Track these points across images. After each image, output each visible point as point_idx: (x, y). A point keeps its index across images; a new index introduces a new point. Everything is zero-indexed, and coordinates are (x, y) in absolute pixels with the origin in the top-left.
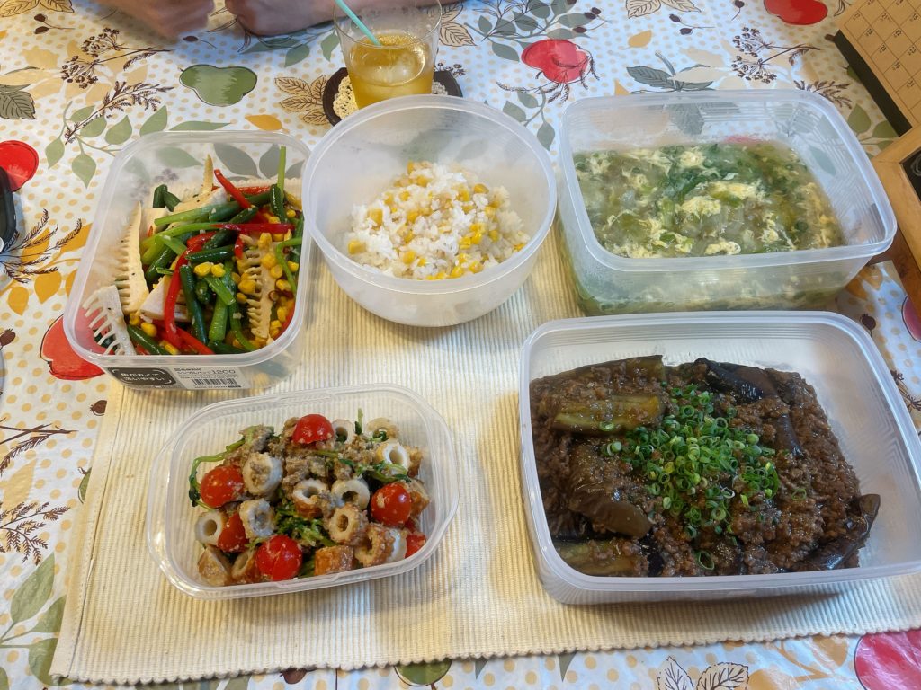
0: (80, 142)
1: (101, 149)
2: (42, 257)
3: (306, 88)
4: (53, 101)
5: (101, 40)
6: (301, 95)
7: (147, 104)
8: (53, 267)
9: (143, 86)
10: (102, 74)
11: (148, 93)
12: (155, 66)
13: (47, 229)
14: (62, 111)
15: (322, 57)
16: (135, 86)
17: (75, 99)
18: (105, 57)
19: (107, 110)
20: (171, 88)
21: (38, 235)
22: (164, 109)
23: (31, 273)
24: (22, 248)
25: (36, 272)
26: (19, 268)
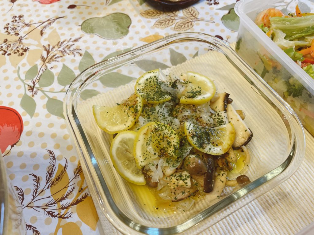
0: (43, 91)
1: (61, 91)
2: (69, 189)
4: (5, 71)
5: (15, 24)
7: (73, 53)
8: (83, 194)
9: (62, 43)
10: (30, 44)
11: (69, 47)
12: (61, 28)
14: (16, 75)
16: (58, 45)
17: (20, 65)
18: (24, 33)
19: (48, 65)
20: (80, 38)
21: (55, 173)
22: (86, 52)
23: (69, 206)
24: (48, 188)
25: (73, 204)
26: (56, 206)
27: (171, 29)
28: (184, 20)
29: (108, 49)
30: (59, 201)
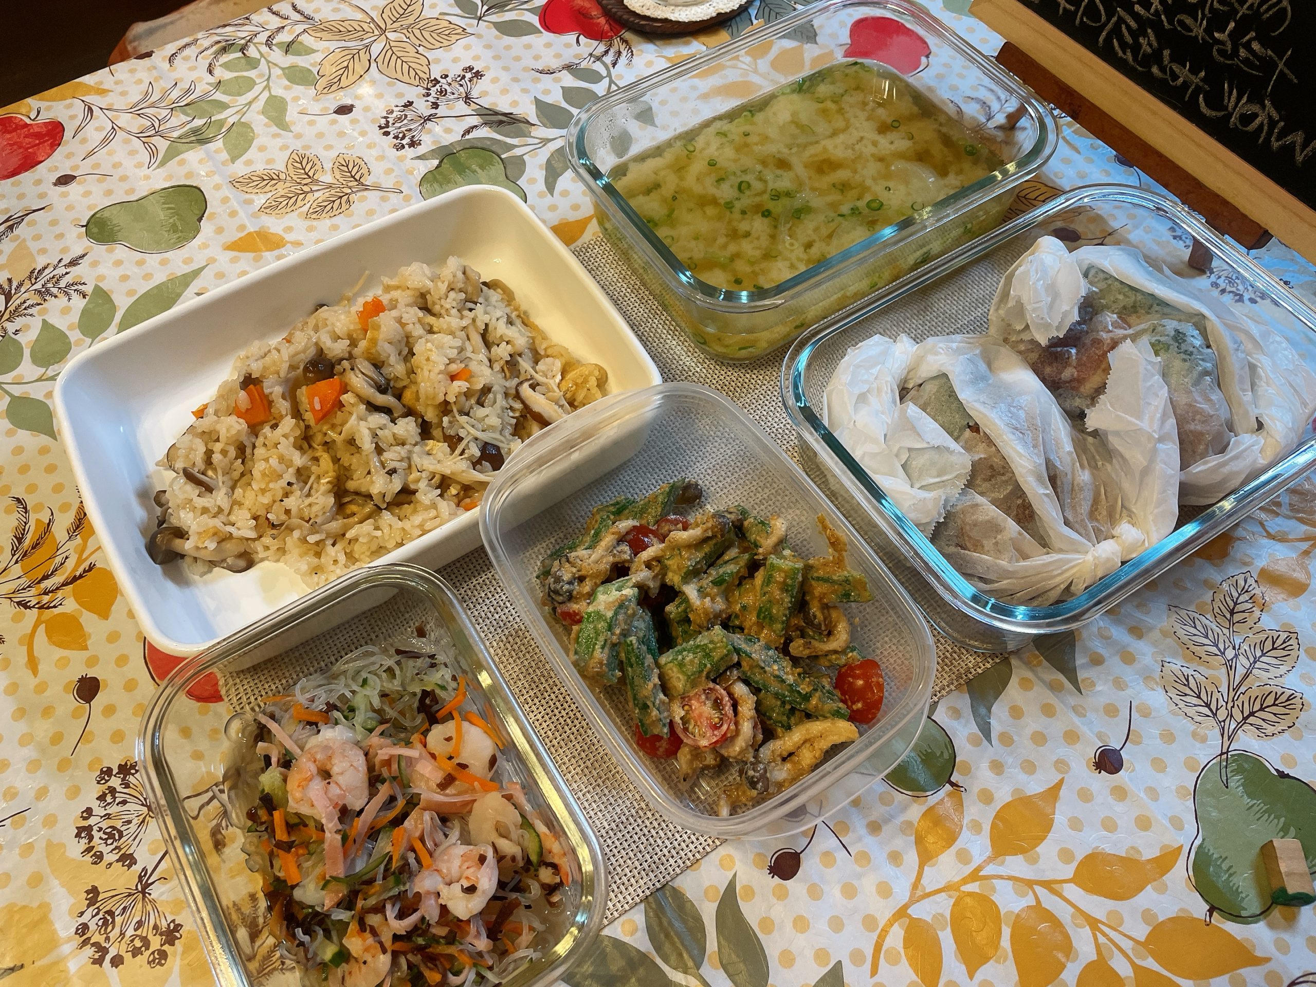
1: (39, 380)
2: (58, 560)
3: (282, 176)
6: (281, 189)
7: (66, 293)
8: (86, 565)
9: (40, 272)
11: (57, 280)
12: (37, 237)
13: (37, 520)
15: (274, 129)
16: (30, 278)
19: (7, 325)
20: (84, 256)
21: (29, 536)
22: (97, 289)
23: (57, 589)
24: (17, 562)
25: (65, 584)
26: (33, 591)
27: (300, 215)
28: (333, 192)
29: (147, 277)
30: (39, 583)
